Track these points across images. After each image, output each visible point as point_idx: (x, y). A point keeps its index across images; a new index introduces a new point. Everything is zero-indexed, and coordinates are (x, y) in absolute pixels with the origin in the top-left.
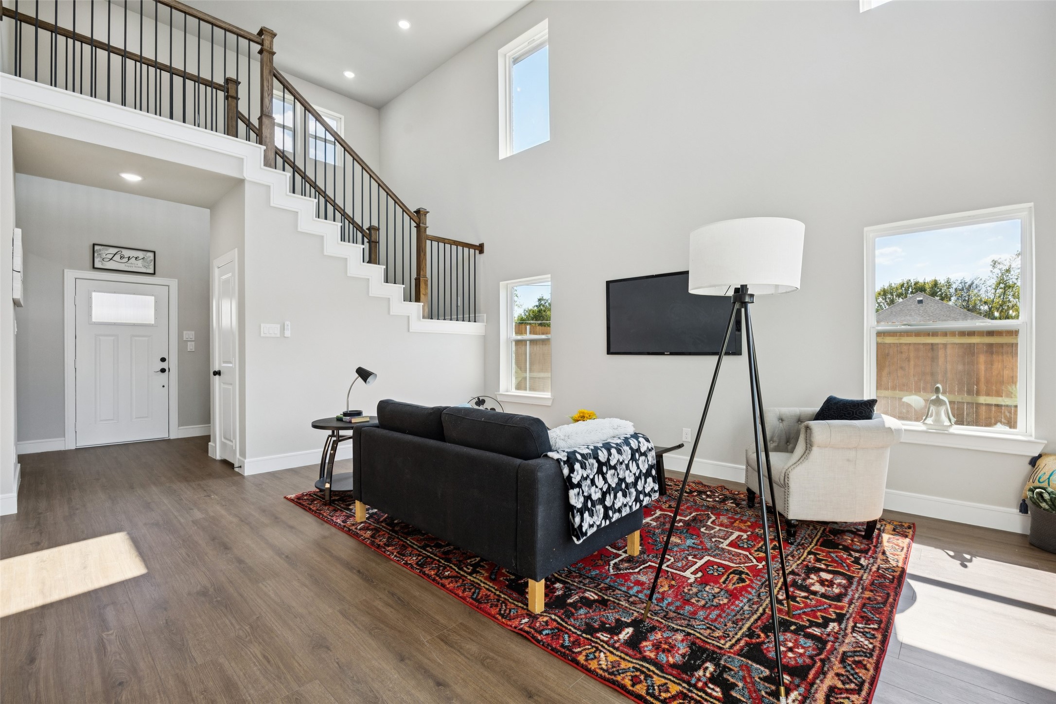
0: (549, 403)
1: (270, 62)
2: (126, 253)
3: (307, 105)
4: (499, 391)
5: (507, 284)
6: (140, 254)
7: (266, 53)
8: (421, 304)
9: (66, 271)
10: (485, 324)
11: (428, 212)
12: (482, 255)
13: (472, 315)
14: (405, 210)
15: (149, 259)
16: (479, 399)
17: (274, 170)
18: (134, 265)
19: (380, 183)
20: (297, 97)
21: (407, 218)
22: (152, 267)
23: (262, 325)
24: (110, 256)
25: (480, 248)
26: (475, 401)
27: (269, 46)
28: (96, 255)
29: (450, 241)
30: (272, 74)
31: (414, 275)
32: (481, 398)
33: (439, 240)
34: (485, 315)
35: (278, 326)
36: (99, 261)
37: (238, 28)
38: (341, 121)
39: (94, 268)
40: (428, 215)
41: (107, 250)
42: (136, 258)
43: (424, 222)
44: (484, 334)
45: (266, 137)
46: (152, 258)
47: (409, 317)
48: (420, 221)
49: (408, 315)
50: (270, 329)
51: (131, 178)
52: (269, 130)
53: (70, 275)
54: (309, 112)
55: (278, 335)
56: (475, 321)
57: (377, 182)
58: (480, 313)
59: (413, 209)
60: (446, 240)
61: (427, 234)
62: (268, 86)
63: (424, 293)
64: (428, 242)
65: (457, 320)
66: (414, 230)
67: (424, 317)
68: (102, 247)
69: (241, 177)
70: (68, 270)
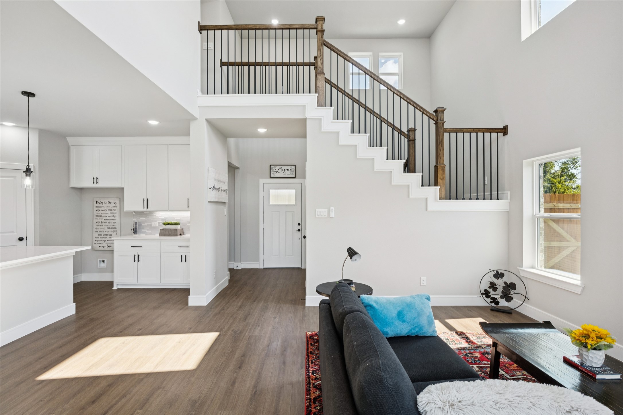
0: (579, 291)
1: (321, 37)
2: (284, 168)
3: (346, 57)
4: (522, 267)
5: (533, 161)
6: (289, 167)
7: (321, 32)
8: (438, 187)
9: (260, 180)
10: (509, 201)
11: (445, 109)
12: (506, 136)
13: (494, 193)
14: (424, 111)
15: (293, 170)
16: (497, 271)
17: (325, 107)
18: (286, 174)
19: (401, 96)
20: (339, 53)
21: (426, 118)
22: (294, 174)
23: (317, 210)
24: (277, 170)
25: (505, 130)
26: (493, 273)
27: (321, 28)
28: (271, 170)
29: (469, 130)
30: (323, 44)
31: (433, 163)
32: (500, 272)
33: (457, 131)
34: (509, 192)
35: (327, 210)
36: (273, 174)
37: (303, 25)
38: (401, 57)
39: (270, 177)
40: (445, 112)
41: (275, 167)
42: (288, 170)
43: (442, 118)
44: (508, 211)
45: (319, 87)
46: (294, 169)
47: (426, 198)
48: (438, 118)
49: (426, 197)
50: (322, 212)
51: (262, 130)
52: (320, 82)
53: (262, 181)
54: (348, 61)
55: (327, 216)
56: (498, 199)
57: (399, 96)
58: (504, 190)
59: (431, 110)
60: (464, 130)
61: (445, 127)
62: (320, 54)
63: (442, 178)
64: (446, 135)
65: (477, 199)
66: (433, 127)
67: (441, 198)
68: (274, 166)
69: (304, 117)
70: (261, 180)
